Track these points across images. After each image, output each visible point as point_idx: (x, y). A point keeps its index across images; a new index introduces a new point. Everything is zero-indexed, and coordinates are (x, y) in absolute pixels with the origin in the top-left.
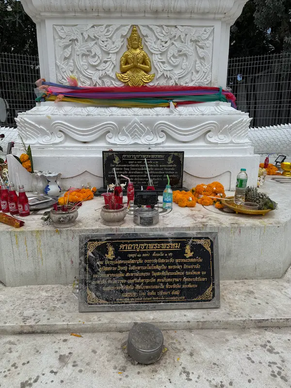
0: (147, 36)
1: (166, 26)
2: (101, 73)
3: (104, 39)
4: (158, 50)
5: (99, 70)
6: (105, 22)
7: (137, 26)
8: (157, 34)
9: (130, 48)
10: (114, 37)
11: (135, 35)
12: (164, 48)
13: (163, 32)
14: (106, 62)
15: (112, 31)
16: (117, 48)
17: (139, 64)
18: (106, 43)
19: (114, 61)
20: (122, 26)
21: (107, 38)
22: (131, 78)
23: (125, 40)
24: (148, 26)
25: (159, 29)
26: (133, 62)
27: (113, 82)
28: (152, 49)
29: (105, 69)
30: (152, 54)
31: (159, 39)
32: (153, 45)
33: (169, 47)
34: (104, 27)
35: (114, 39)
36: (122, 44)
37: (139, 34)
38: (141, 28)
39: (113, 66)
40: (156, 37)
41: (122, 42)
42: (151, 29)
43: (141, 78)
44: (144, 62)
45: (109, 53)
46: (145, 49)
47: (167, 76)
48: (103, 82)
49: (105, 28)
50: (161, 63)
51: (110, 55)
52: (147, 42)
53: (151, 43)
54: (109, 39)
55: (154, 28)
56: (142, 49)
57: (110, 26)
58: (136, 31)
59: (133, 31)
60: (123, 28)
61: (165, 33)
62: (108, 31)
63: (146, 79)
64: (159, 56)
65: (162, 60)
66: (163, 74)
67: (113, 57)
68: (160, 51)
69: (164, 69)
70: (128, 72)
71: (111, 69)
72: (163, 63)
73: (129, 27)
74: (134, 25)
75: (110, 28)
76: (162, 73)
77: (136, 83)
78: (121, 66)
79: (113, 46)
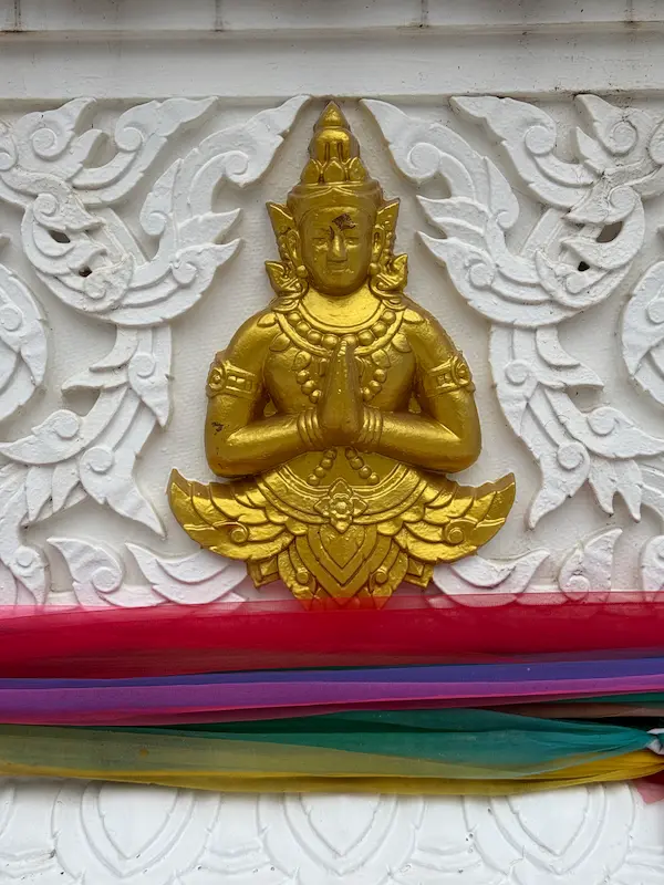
0: (439, 185)
1: (606, 96)
2: (35, 492)
3: (70, 216)
4: (538, 296)
5: (27, 466)
6: (80, 82)
7: (356, 103)
8: (526, 171)
9: (289, 284)
10: (155, 200)
11: (338, 186)
12: (588, 277)
13: (588, 147)
14: (82, 398)
15: (138, 151)
16: (183, 287)
17: (371, 422)
18: (82, 249)
19: (156, 389)
20: (224, 107)
21: (89, 208)
22: (300, 530)
23: (256, 220)
24: (447, 105)
25: (548, 127)
26: (320, 406)
27: (146, 559)
28: (488, 289)
29: (73, 459)
30: (485, 324)
31: (542, 206)
32: (499, 255)
33: (634, 268)
34: (65, 119)
35: (152, 214)
36: (228, 249)
37: (377, 172)
38: (392, 121)
39: (144, 429)
40: (521, 188)
41: (222, 240)
42: (478, 130)
43: (387, 529)
44: (416, 397)
45: (113, 328)
46: (423, 291)
47: (618, 499)
48: (54, 561)
49: (80, 129)
50: (564, 405)
51: (123, 339)
52: (440, 233)
53: (480, 240)
54: (110, 219)
55: (504, 119)
56: (395, 290)
57: (120, 106)
58: (344, 150)
59: (321, 151)
60: (234, 124)
61: (597, 160)
62: (102, 151)
63: (435, 535)
64: (549, 345)
65: (572, 379)
66: (587, 489)
67: (149, 361)
68: (553, 302)
69: (599, 446)
70: (273, 479)
71: (126, 457)
72: (583, 395)
73: (284, 118)
74: (325, 102)
75: (123, 131)
76: (575, 481)
77: (344, 575)
78: (215, 428)
79: (144, 271)
